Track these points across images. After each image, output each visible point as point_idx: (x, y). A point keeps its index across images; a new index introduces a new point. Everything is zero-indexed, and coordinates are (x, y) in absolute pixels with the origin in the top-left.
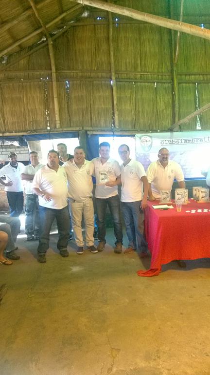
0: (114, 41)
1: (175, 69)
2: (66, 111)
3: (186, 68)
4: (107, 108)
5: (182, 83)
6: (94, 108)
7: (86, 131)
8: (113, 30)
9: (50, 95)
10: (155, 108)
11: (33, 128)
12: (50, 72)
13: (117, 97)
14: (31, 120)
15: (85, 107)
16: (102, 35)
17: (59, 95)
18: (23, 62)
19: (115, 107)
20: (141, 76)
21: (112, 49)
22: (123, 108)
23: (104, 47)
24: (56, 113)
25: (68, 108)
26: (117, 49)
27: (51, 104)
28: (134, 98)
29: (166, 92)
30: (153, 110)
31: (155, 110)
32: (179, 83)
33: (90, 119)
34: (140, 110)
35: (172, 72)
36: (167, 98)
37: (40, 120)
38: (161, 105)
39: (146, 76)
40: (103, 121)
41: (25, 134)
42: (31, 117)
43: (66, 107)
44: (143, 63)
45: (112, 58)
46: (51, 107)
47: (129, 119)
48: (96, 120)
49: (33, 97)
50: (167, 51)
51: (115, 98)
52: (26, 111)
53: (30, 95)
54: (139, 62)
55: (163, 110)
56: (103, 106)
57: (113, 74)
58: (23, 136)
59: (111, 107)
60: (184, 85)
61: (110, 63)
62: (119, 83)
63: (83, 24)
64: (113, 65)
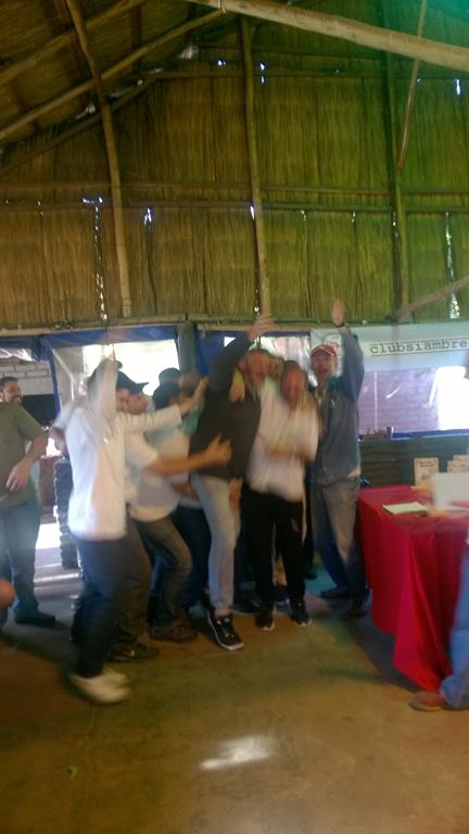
0: (256, 114)
1: (398, 180)
2: (147, 278)
3: (423, 178)
4: (241, 271)
5: (415, 212)
6: (212, 270)
7: (195, 324)
8: (255, 89)
9: (108, 238)
10: (354, 270)
11: (66, 318)
12: (106, 186)
13: (267, 245)
14: (62, 298)
15: (189, 266)
16: (228, 100)
17: (129, 240)
18: (41, 162)
19: (262, 268)
20: (320, 198)
21: (252, 133)
22: (280, 270)
23: (234, 128)
24: (122, 280)
25: (150, 269)
26: (264, 134)
27: (110, 259)
28: (305, 248)
29: (378, 234)
30: (349, 275)
31: (353, 274)
32: (408, 213)
33: (202, 295)
34: (321, 274)
35: (391, 187)
36: (383, 246)
37: (82, 300)
38: (368, 264)
39: (330, 196)
40: (234, 300)
41: (46, 331)
42: (61, 291)
43: (146, 267)
44: (324, 167)
45: (254, 154)
46: (109, 267)
47: (294, 295)
48: (217, 299)
49: (67, 244)
50: (379, 140)
51: (261, 246)
52: (50, 277)
53: (59, 239)
54: (315, 164)
55: (372, 275)
56: (233, 265)
57: (256, 191)
58: (42, 336)
59: (252, 266)
60: (419, 217)
61: (248, 168)
62: (269, 212)
63: (184, 75)
64: (255, 171)
